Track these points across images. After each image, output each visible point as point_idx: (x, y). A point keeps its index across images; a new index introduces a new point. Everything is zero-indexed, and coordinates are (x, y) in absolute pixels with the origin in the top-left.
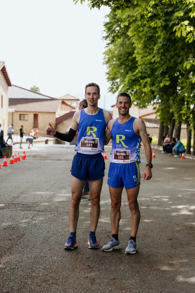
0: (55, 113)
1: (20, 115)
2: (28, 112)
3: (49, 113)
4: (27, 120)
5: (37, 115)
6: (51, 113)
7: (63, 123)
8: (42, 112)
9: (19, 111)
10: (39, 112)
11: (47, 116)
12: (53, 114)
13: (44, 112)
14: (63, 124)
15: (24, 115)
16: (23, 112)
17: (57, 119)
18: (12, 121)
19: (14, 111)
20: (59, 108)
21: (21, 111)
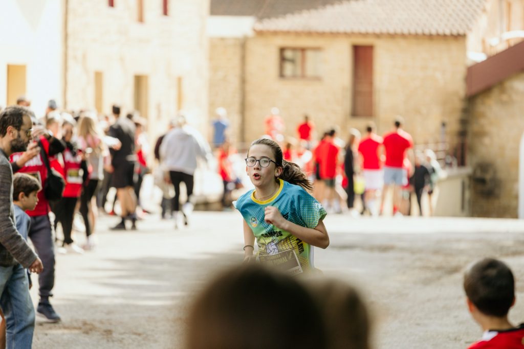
0: (459, 37)
1: (282, 50)
2: (322, 34)
3: (431, 37)
4: (317, 79)
5: (369, 49)
6: (444, 37)
7: (503, 91)
8: (392, 36)
9: (275, 33)
10: (378, 36)
11: (423, 53)
12: (454, 46)
13: (403, 36)
14: (505, 97)
15: (303, 50)
16: (297, 34)
17: (472, 72)
18: (243, 81)
19: (250, 33)
20: (484, 11)
21: (287, 33)
